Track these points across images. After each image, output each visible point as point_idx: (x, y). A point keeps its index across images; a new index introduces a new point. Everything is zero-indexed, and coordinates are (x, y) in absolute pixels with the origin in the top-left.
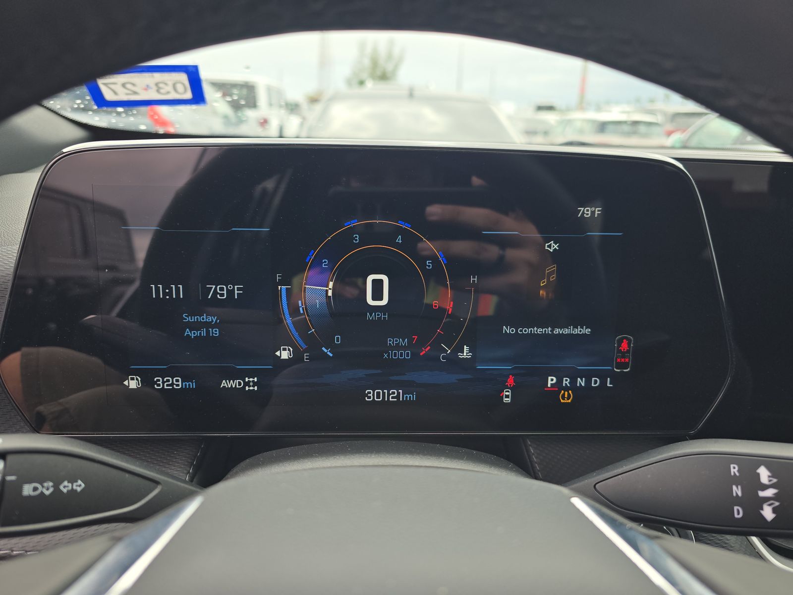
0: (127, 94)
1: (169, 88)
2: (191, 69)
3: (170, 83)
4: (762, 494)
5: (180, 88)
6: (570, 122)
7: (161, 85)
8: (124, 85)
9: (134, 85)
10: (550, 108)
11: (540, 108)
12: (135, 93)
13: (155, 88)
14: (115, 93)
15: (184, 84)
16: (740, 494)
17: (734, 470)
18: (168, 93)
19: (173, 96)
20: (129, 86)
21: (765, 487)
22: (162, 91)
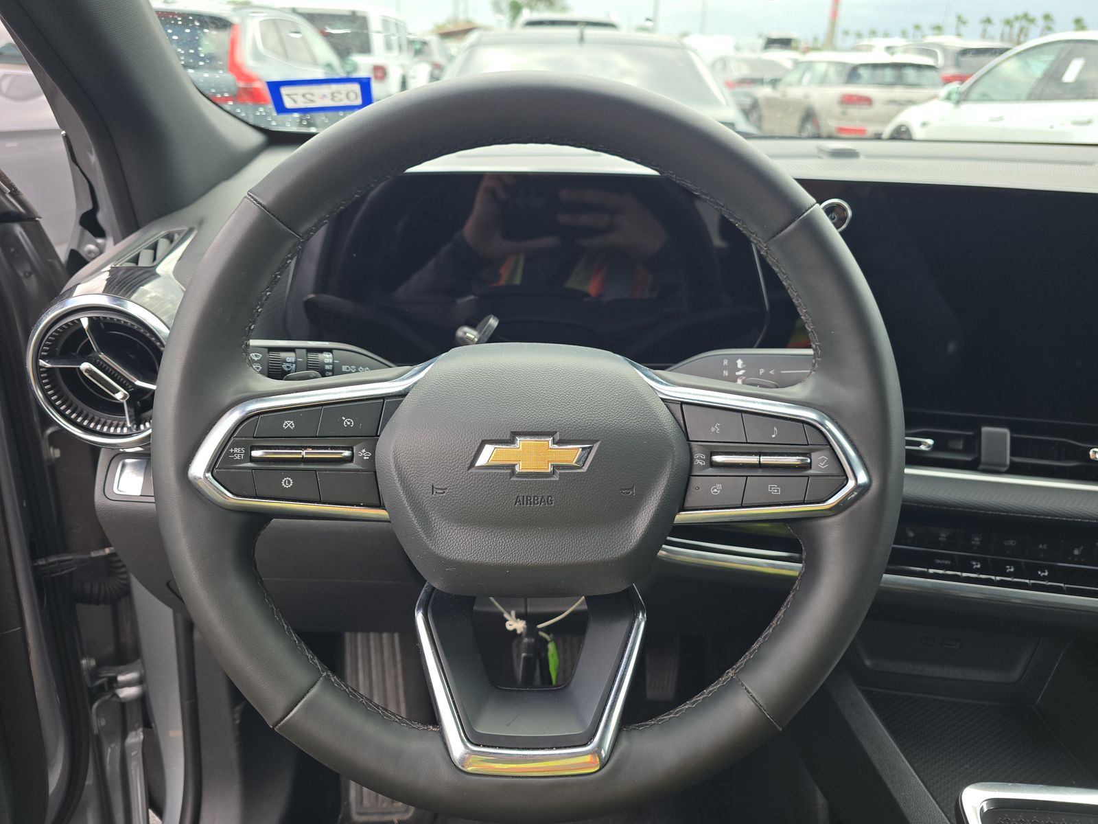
0: (305, 103)
1: (343, 96)
2: (364, 81)
3: (344, 93)
4: (737, 373)
5: (352, 96)
6: (809, 65)
7: (336, 95)
8: (304, 95)
9: (312, 94)
10: (785, 43)
11: (771, 43)
12: (312, 101)
13: (330, 97)
14: (295, 101)
15: (356, 93)
16: (727, 374)
17: (726, 362)
18: (341, 100)
19: (345, 103)
20: (309, 96)
21: (739, 370)
22: (336, 99)
